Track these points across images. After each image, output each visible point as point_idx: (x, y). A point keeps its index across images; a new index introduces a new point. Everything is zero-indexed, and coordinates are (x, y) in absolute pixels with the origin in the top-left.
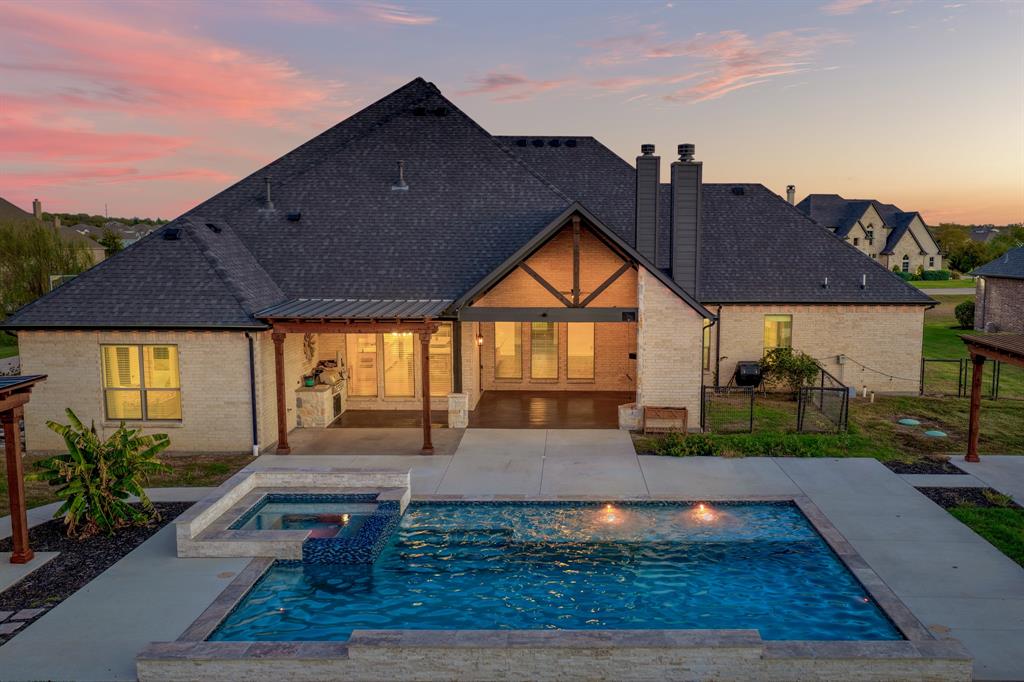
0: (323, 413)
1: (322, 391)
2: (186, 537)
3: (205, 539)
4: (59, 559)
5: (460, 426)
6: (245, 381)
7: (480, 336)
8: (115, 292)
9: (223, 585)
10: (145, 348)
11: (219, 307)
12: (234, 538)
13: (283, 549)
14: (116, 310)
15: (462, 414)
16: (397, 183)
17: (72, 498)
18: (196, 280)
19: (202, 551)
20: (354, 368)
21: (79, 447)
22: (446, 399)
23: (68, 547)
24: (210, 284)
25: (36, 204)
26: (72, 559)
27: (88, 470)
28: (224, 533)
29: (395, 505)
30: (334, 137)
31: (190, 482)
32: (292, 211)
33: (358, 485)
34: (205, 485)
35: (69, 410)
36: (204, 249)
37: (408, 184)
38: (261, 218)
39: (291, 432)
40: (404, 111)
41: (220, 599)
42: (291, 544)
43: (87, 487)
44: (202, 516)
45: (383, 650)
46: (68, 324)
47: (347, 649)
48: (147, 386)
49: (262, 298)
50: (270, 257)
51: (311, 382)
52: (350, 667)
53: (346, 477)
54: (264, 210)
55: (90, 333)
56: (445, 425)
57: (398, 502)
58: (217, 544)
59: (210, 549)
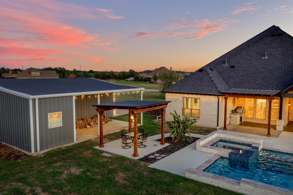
0: (237, 121)
1: (237, 115)
2: (199, 145)
3: (203, 147)
4: (170, 145)
5: (280, 130)
6: (216, 109)
7: (289, 103)
8: (187, 85)
9: (207, 159)
10: (192, 99)
11: (211, 89)
12: (210, 148)
13: (223, 154)
14: (186, 89)
15: (281, 126)
16: (264, 56)
17: (174, 132)
18: (206, 82)
19: (202, 150)
20: (247, 110)
21: (176, 120)
22: (276, 122)
23: (172, 143)
24: (209, 83)
25: (171, 68)
26: (173, 146)
27: (178, 125)
28: (208, 146)
29: (257, 148)
30: (246, 44)
31: (200, 133)
32: (232, 65)
33: (246, 141)
34: (204, 135)
35: (175, 111)
36: (208, 74)
37: (268, 56)
38: (224, 67)
39: (227, 125)
40: (268, 35)
41: (206, 162)
42: (226, 153)
43: (177, 130)
44: (203, 141)
45: (251, 186)
46: (176, 92)
47: (240, 183)
48: (192, 108)
49: (223, 88)
50: (225, 77)
51: (234, 112)
52: (240, 188)
53: (243, 138)
54: (224, 65)
55: (180, 94)
56: (275, 129)
57: (258, 148)
58: (206, 149)
59: (204, 150)
